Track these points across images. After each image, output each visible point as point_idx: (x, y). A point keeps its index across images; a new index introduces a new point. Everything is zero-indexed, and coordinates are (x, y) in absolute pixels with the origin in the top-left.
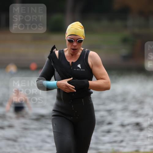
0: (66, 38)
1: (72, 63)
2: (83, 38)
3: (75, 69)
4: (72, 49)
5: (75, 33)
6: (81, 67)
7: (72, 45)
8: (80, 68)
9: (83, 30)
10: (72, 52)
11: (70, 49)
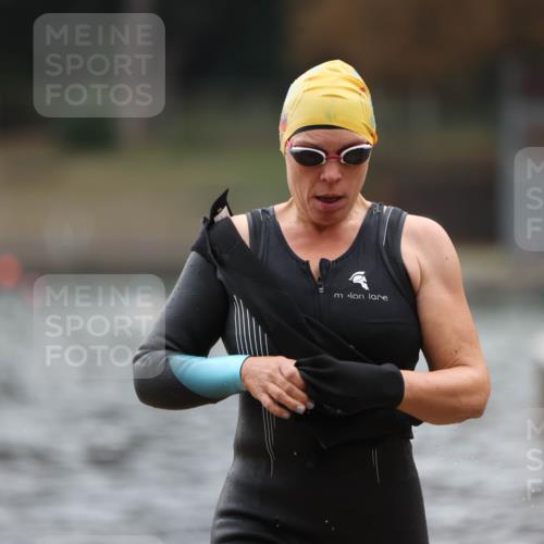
0: (282, 149)
1: (323, 263)
2: (371, 140)
3: (337, 295)
4: (318, 198)
5: (328, 116)
6: (368, 283)
7: (318, 179)
8: (365, 286)
9: (366, 100)
10: (320, 212)
11: (309, 199)
